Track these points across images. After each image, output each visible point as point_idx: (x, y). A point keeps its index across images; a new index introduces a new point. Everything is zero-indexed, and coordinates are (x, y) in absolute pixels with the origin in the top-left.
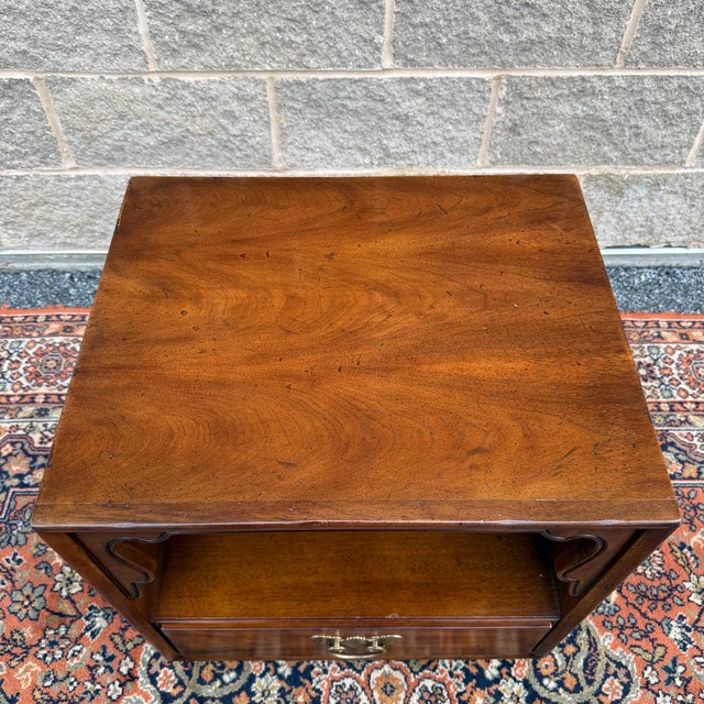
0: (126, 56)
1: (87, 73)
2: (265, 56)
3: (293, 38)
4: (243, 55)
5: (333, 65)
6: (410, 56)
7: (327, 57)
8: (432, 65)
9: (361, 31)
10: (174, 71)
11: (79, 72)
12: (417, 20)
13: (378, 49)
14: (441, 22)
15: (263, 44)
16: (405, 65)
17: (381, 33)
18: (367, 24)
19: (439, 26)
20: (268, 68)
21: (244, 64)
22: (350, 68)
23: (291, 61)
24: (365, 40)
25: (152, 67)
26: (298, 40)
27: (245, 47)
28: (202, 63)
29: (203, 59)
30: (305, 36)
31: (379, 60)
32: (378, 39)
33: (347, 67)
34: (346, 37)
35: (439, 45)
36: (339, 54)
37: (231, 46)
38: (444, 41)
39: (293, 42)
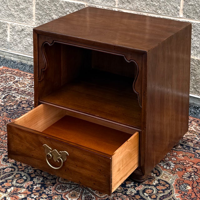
0: (110, 2)
1: (99, 5)
2: (147, 8)
3: (155, 4)
4: (141, 7)
5: (165, 14)
6: (188, 14)
7: (164, 11)
8: (194, 18)
9: (174, 4)
10: (121, 8)
11: (97, 4)
12: (190, 3)
13: (178, 11)
14: (196, 5)
15: (147, 4)
16: (187, 17)
17: (180, 6)
18: (176, 3)
19: (196, 6)
20: (147, 12)
21: (140, 9)
22: (170, 15)
23: (153, 10)
24: (175, 8)
25: (116, 6)
26: (156, 4)
27: (142, 5)
28: (129, 7)
29: (130, 6)
30: (158, 4)
31: (179, 14)
32: (179, 7)
33: (169, 14)
34: (170, 5)
35: (197, 12)
36: (167, 10)
37: (138, 3)
38: (198, 11)
39: (155, 5)
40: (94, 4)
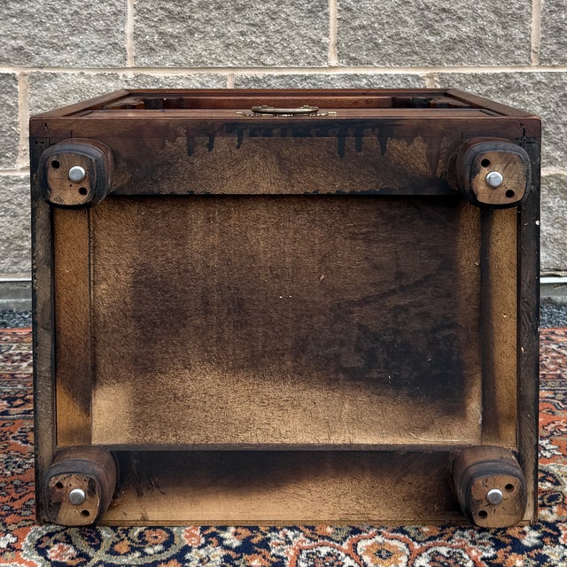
0: (108, 54)
1: (70, 68)
2: (229, 56)
3: (254, 39)
4: (210, 54)
5: (286, 63)
6: (353, 55)
7: (281, 56)
8: (371, 64)
9: (310, 34)
10: (148, 68)
11: (63, 68)
12: (357, 23)
13: (324, 49)
14: (376, 25)
15: (228, 46)
16: (348, 64)
17: (327, 35)
18: (315, 29)
19: (374, 28)
20: (231, 65)
21: (209, 61)
22: (301, 65)
23: (250, 58)
24: (313, 41)
25: (129, 63)
26: (258, 41)
27: (213, 48)
28: (173, 61)
29: (174, 57)
30: (263, 39)
31: (326, 58)
32: (325, 39)
33: (298, 64)
34: (298, 38)
35: (377, 45)
36: (291, 53)
37: (200, 47)
38: (380, 41)
39: (254, 42)
40: (50, 67)
